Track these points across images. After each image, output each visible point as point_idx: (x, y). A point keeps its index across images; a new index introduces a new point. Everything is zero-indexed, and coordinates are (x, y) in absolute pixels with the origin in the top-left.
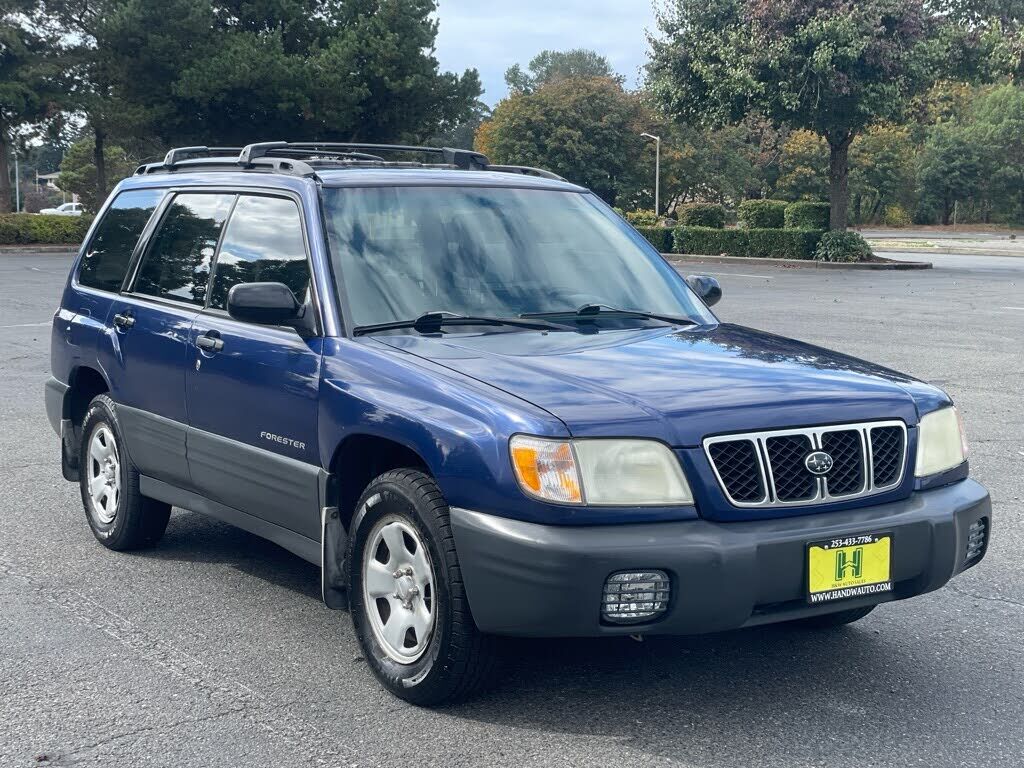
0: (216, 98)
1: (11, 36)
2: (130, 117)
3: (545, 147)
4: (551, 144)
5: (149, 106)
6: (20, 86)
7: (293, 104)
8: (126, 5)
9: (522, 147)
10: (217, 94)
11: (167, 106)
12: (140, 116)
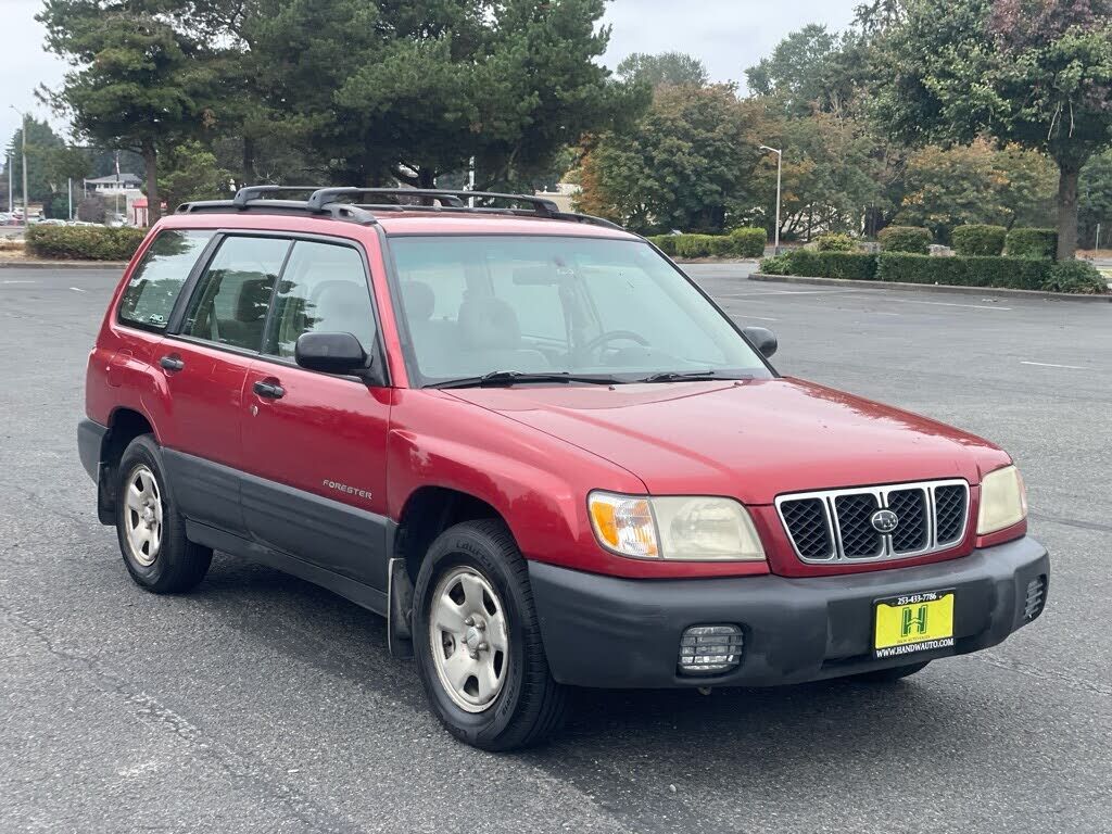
0: (380, 108)
1: (167, 38)
2: (289, 126)
3: (652, 159)
4: (659, 156)
5: (308, 115)
6: (176, 92)
7: (460, 114)
8: (288, 7)
9: (628, 159)
10: (381, 104)
11: (325, 115)
12: (299, 124)
